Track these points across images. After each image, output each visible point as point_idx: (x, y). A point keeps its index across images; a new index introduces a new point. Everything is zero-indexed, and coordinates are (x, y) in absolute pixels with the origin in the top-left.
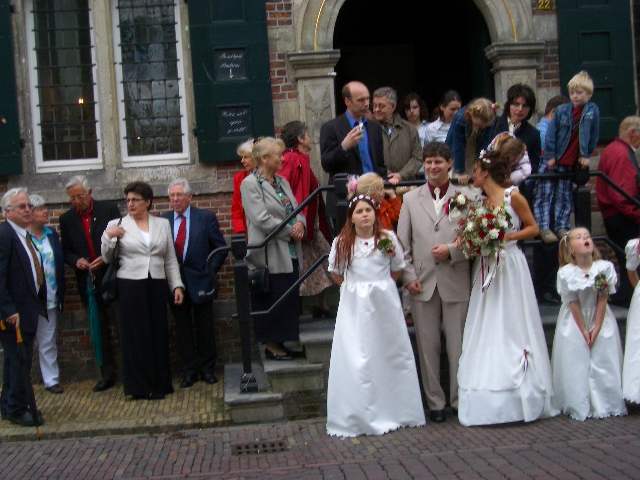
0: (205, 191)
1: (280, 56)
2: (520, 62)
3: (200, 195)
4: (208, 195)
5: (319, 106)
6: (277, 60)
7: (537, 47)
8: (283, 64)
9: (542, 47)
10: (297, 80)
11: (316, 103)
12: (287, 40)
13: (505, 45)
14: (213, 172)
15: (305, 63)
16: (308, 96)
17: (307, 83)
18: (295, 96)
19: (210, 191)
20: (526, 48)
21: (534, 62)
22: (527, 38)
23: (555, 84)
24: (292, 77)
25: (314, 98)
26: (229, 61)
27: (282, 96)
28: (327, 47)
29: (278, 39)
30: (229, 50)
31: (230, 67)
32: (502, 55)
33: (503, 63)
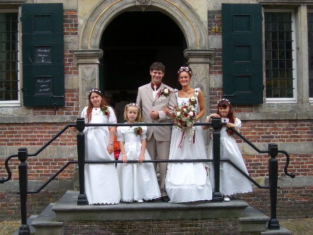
0: (26, 122)
1: (71, 52)
2: (200, 60)
3: (23, 124)
4: (28, 124)
5: (89, 79)
6: (69, 54)
7: (210, 52)
8: (71, 56)
9: (212, 52)
10: (78, 64)
11: (88, 78)
12: (75, 43)
13: (193, 50)
14: (31, 111)
15: (83, 56)
16: (83, 74)
17: (84, 66)
18: (77, 73)
19: (29, 122)
20: (203, 52)
21: (208, 60)
22: (205, 47)
23: (219, 72)
24: (76, 63)
25: (87, 75)
26: (42, 53)
27: (71, 73)
28: (95, 47)
29: (70, 42)
30: (43, 47)
31: (43, 56)
32: (191, 56)
33: (191, 60)
